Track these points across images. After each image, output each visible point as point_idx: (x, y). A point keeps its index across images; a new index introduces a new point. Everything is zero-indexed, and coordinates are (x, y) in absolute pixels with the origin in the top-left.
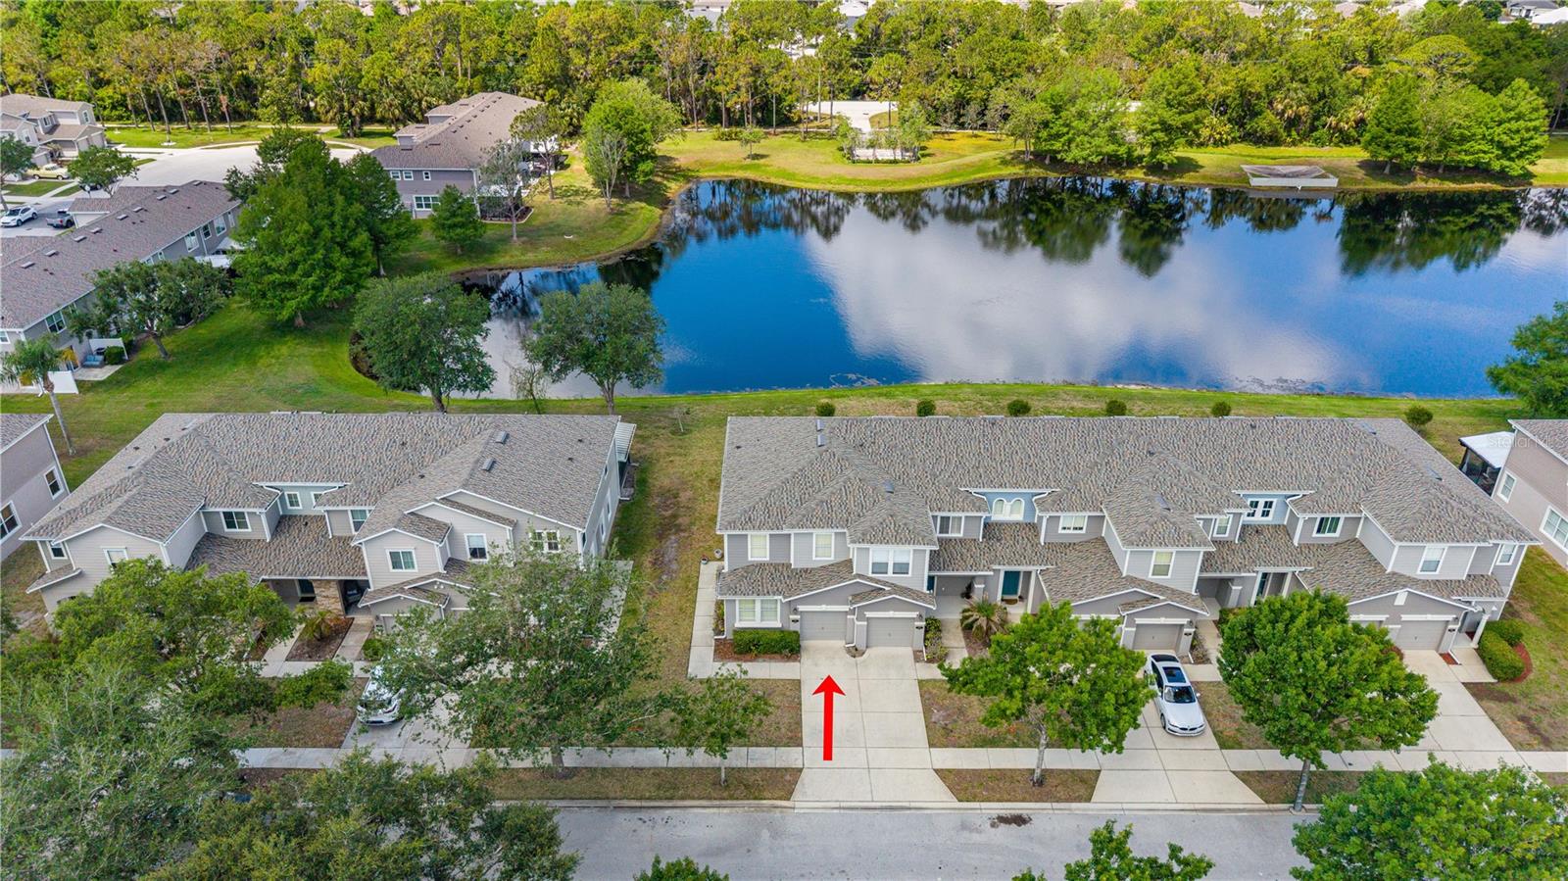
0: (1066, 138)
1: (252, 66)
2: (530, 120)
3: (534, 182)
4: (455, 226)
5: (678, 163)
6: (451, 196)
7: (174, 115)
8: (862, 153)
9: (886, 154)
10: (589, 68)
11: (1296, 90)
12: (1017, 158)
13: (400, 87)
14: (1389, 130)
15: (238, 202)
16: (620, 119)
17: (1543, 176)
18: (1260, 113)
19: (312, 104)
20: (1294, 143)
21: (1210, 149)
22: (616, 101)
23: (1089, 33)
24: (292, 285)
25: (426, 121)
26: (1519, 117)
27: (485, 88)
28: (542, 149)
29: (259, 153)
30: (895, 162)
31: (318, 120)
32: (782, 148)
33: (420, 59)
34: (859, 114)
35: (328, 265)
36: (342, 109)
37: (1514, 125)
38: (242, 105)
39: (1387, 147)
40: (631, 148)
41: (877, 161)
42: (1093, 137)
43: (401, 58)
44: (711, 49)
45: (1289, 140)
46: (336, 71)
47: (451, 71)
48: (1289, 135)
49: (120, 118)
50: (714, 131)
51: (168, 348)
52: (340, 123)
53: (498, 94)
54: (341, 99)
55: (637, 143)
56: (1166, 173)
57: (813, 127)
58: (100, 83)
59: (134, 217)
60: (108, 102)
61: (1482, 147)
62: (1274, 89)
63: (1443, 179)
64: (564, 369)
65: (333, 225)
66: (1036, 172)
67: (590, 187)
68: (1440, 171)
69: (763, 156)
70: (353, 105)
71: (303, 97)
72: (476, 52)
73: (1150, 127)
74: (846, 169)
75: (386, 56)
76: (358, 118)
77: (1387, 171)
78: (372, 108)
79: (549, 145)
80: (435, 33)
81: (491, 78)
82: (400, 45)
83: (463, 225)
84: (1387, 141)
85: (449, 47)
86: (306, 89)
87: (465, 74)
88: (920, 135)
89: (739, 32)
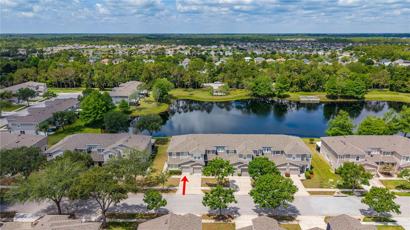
0: (259, 90)
1: (80, 76)
2: (141, 86)
3: (141, 99)
4: (123, 107)
5: (174, 96)
6: (124, 101)
7: (63, 86)
8: (215, 94)
9: (220, 94)
10: (155, 76)
11: (312, 80)
12: (249, 95)
13: (113, 80)
14: (330, 88)
15: (80, 101)
16: (160, 86)
17: (367, 98)
18: (305, 85)
19: (93, 84)
20: (313, 92)
21: (295, 93)
22: (160, 83)
23: (272, 68)
24: (90, 117)
25: (119, 86)
26: (359, 85)
27: (132, 80)
28: (143, 93)
29: (83, 93)
30: (222, 95)
31: (95, 87)
32: (197, 93)
33: (118, 74)
34: (216, 86)
35: (98, 113)
36: (100, 84)
37: (358, 87)
38: (78, 84)
39: (330, 92)
40: (162, 92)
41: (218, 95)
42: (265, 90)
43: (114, 74)
44: (182, 72)
45: (312, 91)
46: (99, 77)
47: (125, 77)
48: (312, 90)
49: (50, 87)
50: (183, 89)
51: (65, 129)
52: (99, 88)
53: (135, 81)
54: (100, 82)
55: (164, 91)
56: (282, 98)
57: (205, 89)
58: (47, 79)
59: (59, 104)
60: (48, 83)
61: (351, 92)
62: (308, 80)
63: (344, 99)
64: (143, 130)
65: (99, 105)
66: (253, 97)
67: (153, 100)
68: (344, 97)
69: (193, 94)
70: (103, 84)
71: (92, 82)
72: (130, 73)
73: (277, 88)
74: (211, 97)
75: (111, 73)
76: (103, 87)
77: (331, 97)
78: (107, 84)
79: (145, 92)
80: (121, 68)
81: (133, 78)
82: (114, 71)
83: (125, 107)
84: (330, 91)
85: (124, 72)
86: (92, 80)
87: (128, 77)
88: (227, 90)
89: (190, 69)
